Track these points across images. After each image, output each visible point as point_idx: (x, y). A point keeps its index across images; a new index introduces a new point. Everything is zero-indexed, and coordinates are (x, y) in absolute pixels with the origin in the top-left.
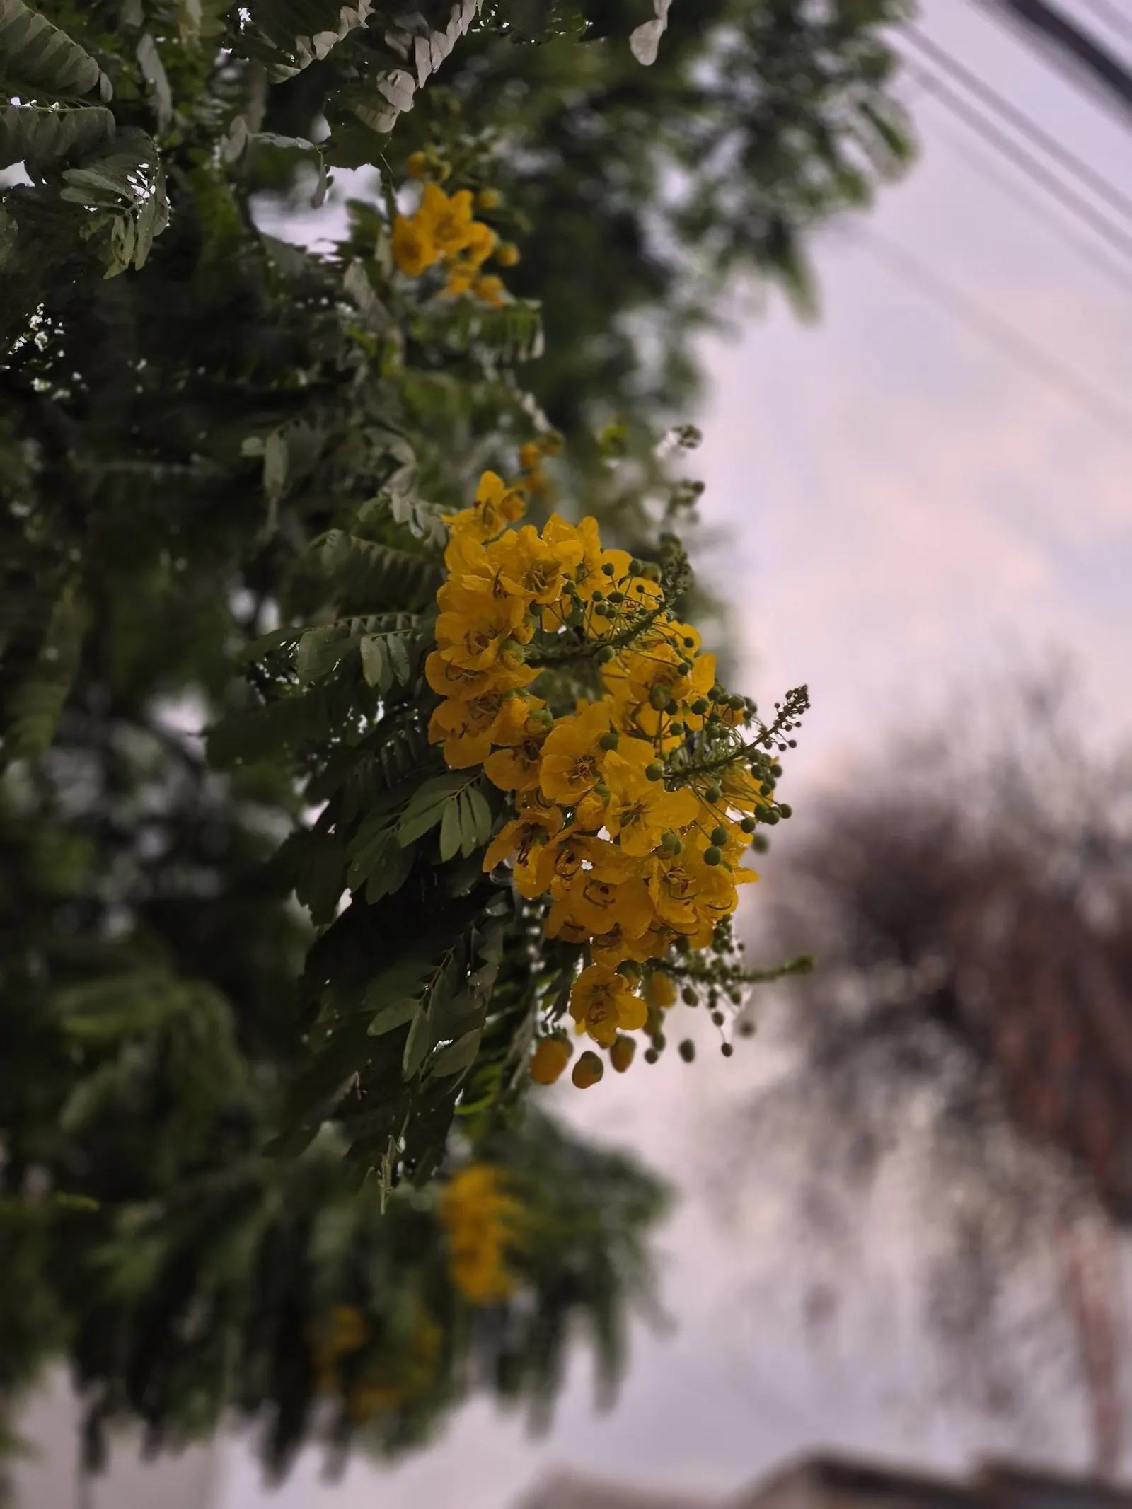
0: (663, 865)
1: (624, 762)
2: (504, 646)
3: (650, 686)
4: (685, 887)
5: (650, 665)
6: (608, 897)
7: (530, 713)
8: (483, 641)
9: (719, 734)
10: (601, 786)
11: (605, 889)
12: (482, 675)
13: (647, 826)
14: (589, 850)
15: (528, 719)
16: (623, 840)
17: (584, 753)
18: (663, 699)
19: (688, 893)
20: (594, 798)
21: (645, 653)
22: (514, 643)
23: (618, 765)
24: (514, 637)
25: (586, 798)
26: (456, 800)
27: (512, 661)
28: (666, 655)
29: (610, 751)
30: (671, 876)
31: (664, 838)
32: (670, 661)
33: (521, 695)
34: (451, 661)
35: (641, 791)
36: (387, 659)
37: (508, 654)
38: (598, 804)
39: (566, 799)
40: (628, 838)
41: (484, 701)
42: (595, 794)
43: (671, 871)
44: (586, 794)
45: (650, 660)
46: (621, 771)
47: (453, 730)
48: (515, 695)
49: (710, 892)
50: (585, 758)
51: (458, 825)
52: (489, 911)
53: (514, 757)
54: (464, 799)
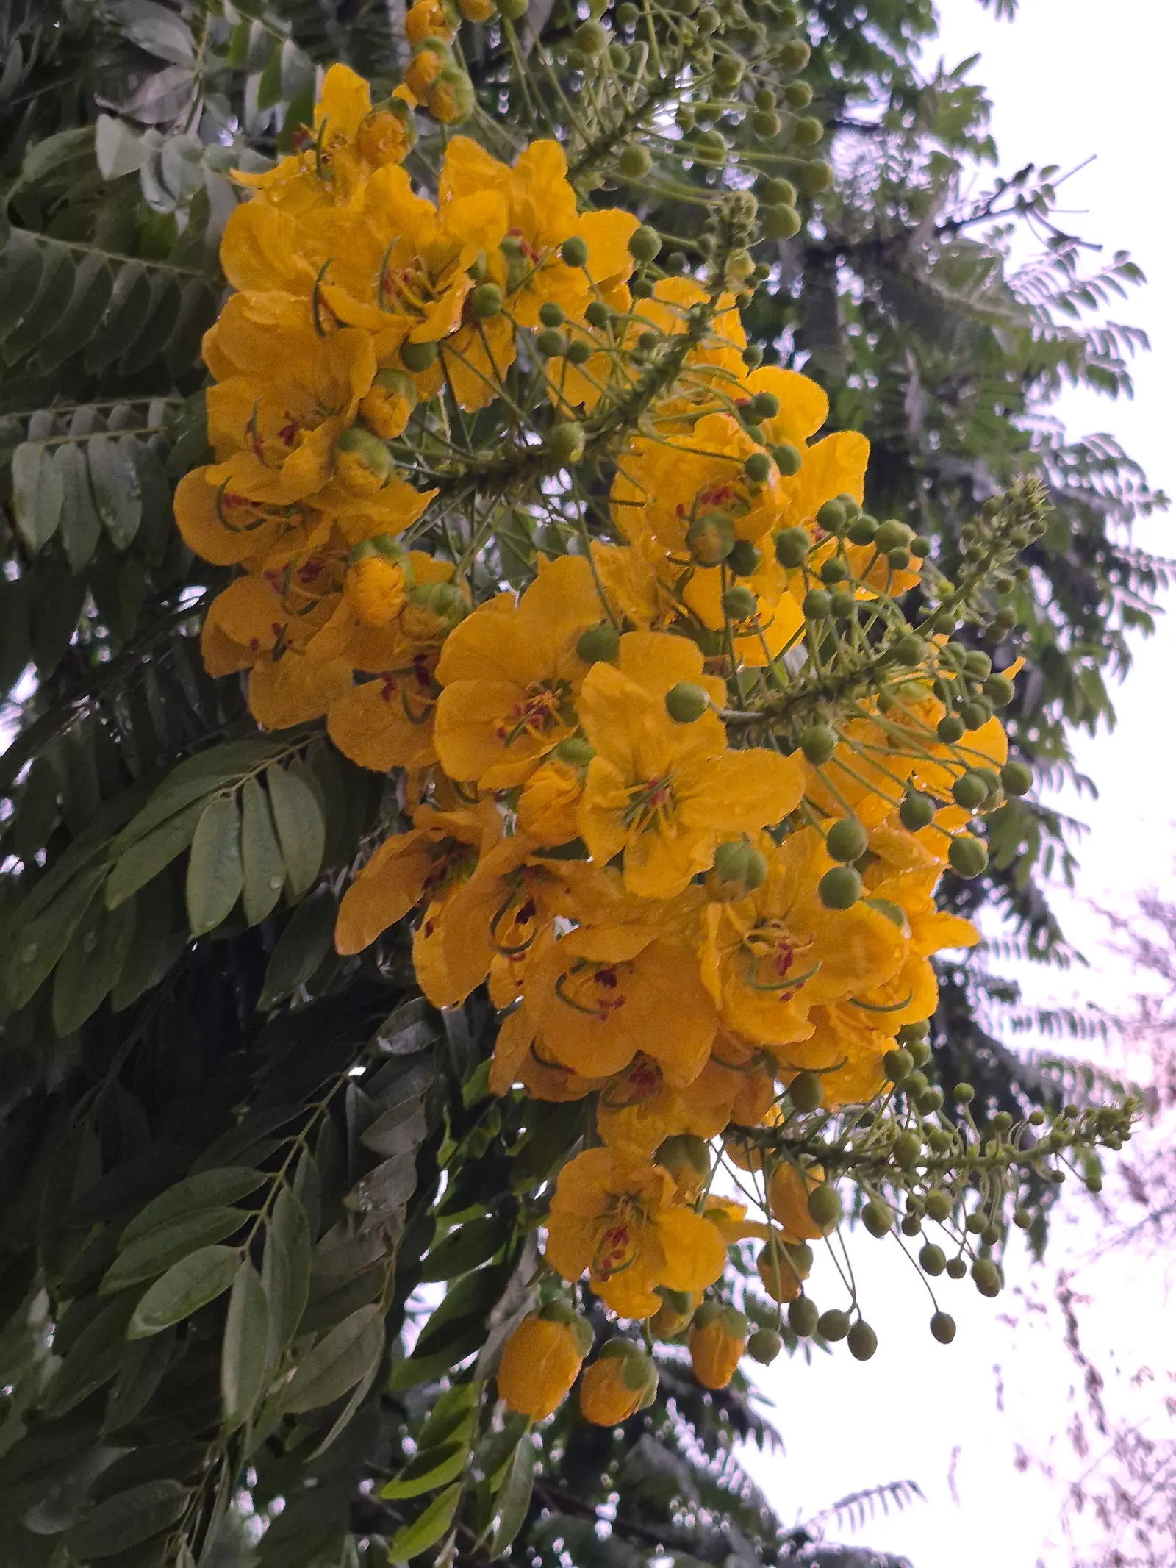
0: (731, 914)
1: (631, 687)
2: (341, 443)
3: (687, 512)
4: (788, 961)
5: (692, 465)
6: (616, 993)
7: (411, 589)
8: (290, 436)
9: (828, 608)
10: (578, 745)
11: (607, 976)
12: (305, 512)
13: (683, 830)
14: (568, 891)
15: (404, 606)
16: (628, 860)
17: (542, 673)
18: (715, 541)
19: (794, 972)
20: (557, 771)
21: (682, 440)
22: (360, 434)
23: (617, 694)
24: (363, 421)
25: (539, 774)
26: (233, 798)
27: (359, 476)
28: (727, 441)
29: (599, 665)
30: (754, 939)
31: (720, 854)
32: (736, 455)
33: (384, 550)
34: (223, 486)
35: (674, 750)
36: (85, 491)
37: (349, 460)
38: (565, 785)
39: (496, 776)
40: (645, 854)
41: (311, 571)
42: (560, 764)
43: (756, 927)
44: (543, 759)
45: (691, 455)
46: (623, 708)
47: (254, 643)
48: (370, 551)
49: (847, 971)
50: (547, 684)
51: (234, 852)
52: (385, 1045)
53: (386, 694)
54: (254, 796)
